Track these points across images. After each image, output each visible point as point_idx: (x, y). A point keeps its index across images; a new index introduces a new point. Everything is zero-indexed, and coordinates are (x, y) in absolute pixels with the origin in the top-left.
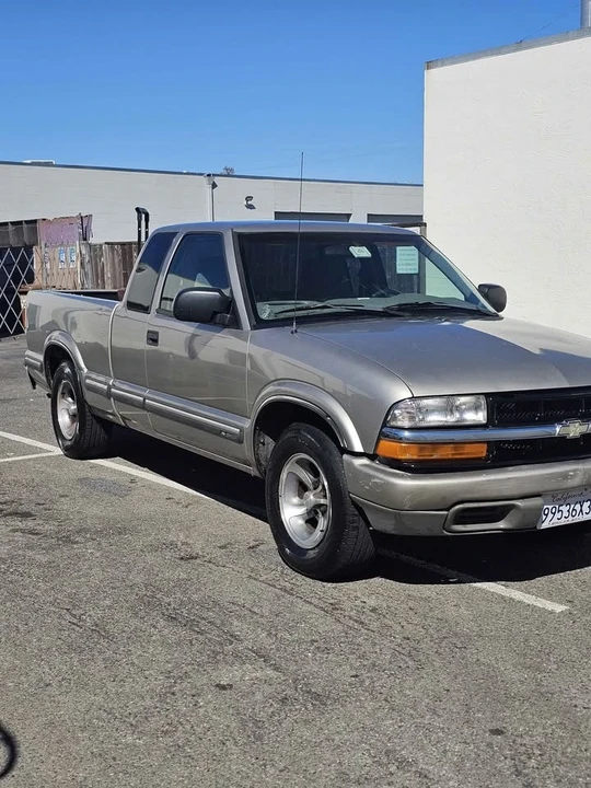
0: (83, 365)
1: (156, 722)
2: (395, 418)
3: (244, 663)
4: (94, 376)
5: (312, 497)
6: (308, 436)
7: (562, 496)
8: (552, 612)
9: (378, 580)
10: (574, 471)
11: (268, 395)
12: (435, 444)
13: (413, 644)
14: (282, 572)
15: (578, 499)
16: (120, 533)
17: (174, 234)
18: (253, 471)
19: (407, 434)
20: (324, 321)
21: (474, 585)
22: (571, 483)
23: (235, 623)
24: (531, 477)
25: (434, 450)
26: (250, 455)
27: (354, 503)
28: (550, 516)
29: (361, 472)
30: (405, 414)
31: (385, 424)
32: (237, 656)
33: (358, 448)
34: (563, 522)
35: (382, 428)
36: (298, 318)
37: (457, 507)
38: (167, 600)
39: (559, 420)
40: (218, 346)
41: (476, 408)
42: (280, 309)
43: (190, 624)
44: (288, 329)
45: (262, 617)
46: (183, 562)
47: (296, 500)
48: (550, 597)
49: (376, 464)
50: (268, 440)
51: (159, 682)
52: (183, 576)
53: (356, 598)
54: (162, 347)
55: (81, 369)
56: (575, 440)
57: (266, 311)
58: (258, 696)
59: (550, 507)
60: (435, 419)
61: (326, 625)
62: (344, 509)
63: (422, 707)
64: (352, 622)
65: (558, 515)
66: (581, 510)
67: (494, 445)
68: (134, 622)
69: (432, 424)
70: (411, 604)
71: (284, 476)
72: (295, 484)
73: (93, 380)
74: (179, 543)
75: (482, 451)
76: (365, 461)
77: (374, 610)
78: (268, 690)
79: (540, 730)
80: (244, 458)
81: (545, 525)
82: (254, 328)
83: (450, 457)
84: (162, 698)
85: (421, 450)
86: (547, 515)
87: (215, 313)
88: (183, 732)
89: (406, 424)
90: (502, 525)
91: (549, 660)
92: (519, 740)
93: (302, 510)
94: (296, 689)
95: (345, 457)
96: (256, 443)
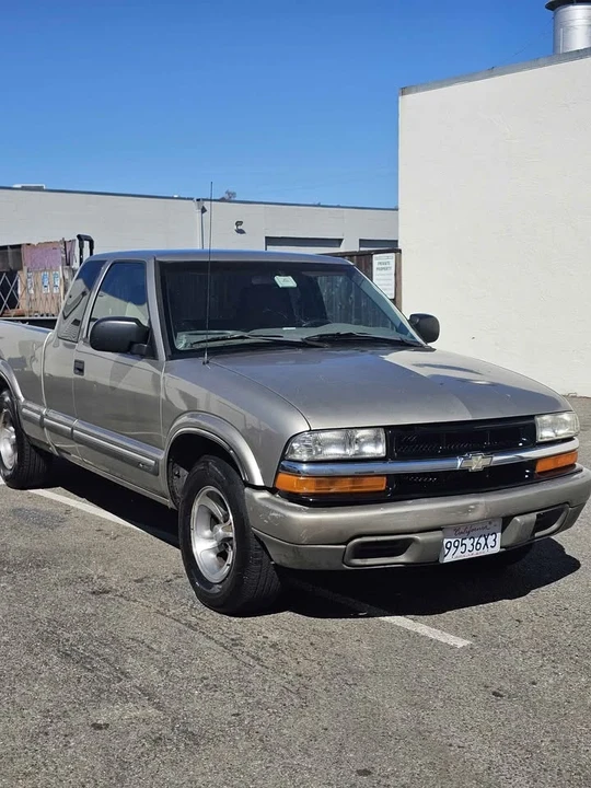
0: (20, 395)
1: (21, 764)
2: (293, 451)
3: (127, 702)
4: (29, 405)
5: (220, 531)
6: (214, 466)
7: (465, 530)
8: (452, 648)
9: (287, 614)
10: (475, 504)
11: (184, 424)
12: (333, 478)
13: (304, 680)
14: (192, 607)
15: (486, 532)
16: (38, 566)
17: (104, 262)
18: (169, 503)
19: (305, 467)
20: (241, 351)
21: (382, 618)
22: (473, 516)
23: (130, 659)
24: (431, 511)
25: (332, 483)
26: (165, 488)
27: (257, 537)
28: (453, 549)
29: (260, 505)
30: (304, 448)
31: (283, 458)
32: (121, 694)
33: (259, 481)
34: (467, 555)
35: (281, 461)
36: (209, 349)
37: (356, 541)
38: (66, 635)
39: (460, 453)
40: (137, 375)
41: (376, 440)
42: (199, 338)
43: (83, 661)
44: (201, 360)
45: (158, 653)
46: (93, 597)
47: (207, 533)
48: (456, 632)
49: (277, 498)
50: (184, 472)
51: (34, 720)
52: (90, 610)
53: (260, 633)
54: (88, 375)
55: (18, 398)
56: (477, 473)
57: (182, 342)
58: (133, 737)
59: (453, 541)
60: (334, 452)
61: (221, 661)
62: (246, 544)
63: (295, 747)
64: (249, 658)
65: (461, 549)
66: (486, 544)
67: (393, 478)
68: (27, 659)
69: (330, 457)
70: (313, 639)
71: (195, 509)
72: (207, 517)
73: (31, 409)
74: (95, 577)
75: (381, 484)
76: (265, 494)
77: (274, 646)
78: (144, 729)
79: (408, 770)
80: (157, 489)
81: (447, 559)
82: (170, 358)
83: (349, 490)
84: (34, 738)
85: (318, 483)
86: (449, 549)
87: (132, 343)
88: (46, 774)
89: (305, 457)
90: (402, 559)
91: (437, 697)
92: (384, 781)
93: (213, 544)
94: (173, 729)
95: (247, 490)
96: (169, 477)
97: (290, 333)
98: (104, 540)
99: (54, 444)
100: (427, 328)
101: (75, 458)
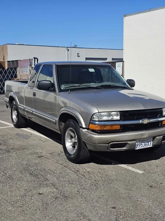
0: (18, 102)
1: (19, 204)
2: (94, 118)
3: (48, 187)
4: (20, 105)
5: (73, 140)
6: (72, 122)
7: (142, 140)
8: (138, 173)
9: (92, 164)
10: (145, 133)
11: (64, 110)
12: (105, 126)
13: (97, 182)
14: (65, 161)
15: (147, 141)
16: (23, 149)
17: (41, 65)
18: (59, 132)
19: (97, 123)
20: (79, 90)
21: (119, 165)
22: (144, 137)
23: (49, 175)
24: (132, 135)
25: (104, 127)
26: (58, 128)
27: (83, 142)
28: (139, 146)
29: (84, 133)
30: (97, 117)
31: (91, 120)
32: (46, 185)
33: (84, 126)
34: (143, 148)
35: (90, 121)
36: (70, 89)
37: (111, 143)
38: (31, 169)
39: (141, 119)
40: (50, 97)
41: (117, 115)
42: (67, 86)
43: (36, 176)
44: (68, 92)
45: (56, 174)
46: (38, 158)
47: (70, 141)
48: (139, 169)
49: (89, 131)
50: (63, 124)
51: (22, 192)
52: (38, 162)
53: (84, 168)
54: (37, 97)
55: (17, 103)
56: (146, 124)
57: (63, 87)
58: (50, 197)
59: (139, 143)
60: (105, 118)
61: (73, 176)
62: (80, 144)
63: (94, 201)
64: (81, 175)
65: (141, 146)
66: (148, 144)
67: (121, 126)
68: (20, 175)
69: (104, 120)
70: (99, 170)
71: (66, 134)
72: (70, 136)
73: (21, 106)
74: (39, 153)
75: (118, 127)
76: (86, 130)
77: (88, 172)
78: (53, 195)
79: (126, 207)
80: (56, 128)
81: (137, 149)
82: (59, 92)
83: (109, 129)
84: (22, 197)
85: (101, 127)
86: (138, 146)
87: (49, 88)
88: (26, 207)
89: (97, 120)
90: (124, 148)
91: (134, 187)
92: (119, 210)
93: (71, 144)
94: (60, 195)
95: (81, 129)
96: (59, 125)
97: (93, 85)
98: (41, 142)
99: (27, 116)
100: (132, 83)
101: (33, 120)
